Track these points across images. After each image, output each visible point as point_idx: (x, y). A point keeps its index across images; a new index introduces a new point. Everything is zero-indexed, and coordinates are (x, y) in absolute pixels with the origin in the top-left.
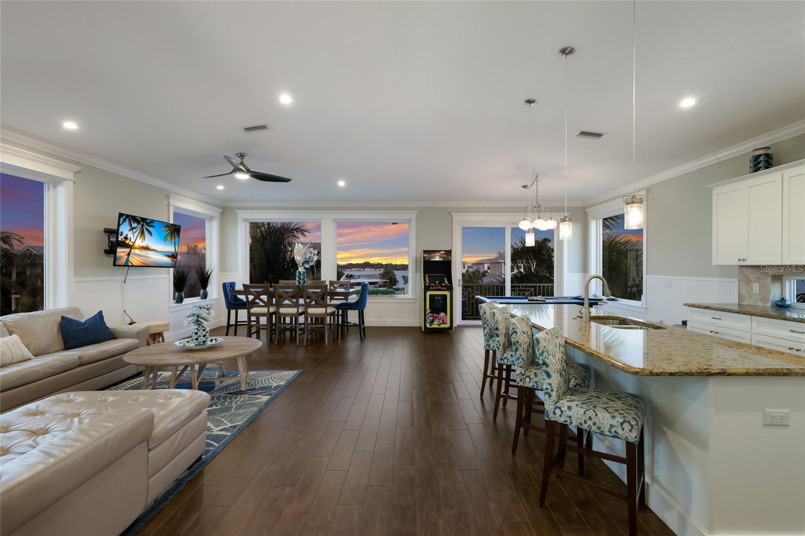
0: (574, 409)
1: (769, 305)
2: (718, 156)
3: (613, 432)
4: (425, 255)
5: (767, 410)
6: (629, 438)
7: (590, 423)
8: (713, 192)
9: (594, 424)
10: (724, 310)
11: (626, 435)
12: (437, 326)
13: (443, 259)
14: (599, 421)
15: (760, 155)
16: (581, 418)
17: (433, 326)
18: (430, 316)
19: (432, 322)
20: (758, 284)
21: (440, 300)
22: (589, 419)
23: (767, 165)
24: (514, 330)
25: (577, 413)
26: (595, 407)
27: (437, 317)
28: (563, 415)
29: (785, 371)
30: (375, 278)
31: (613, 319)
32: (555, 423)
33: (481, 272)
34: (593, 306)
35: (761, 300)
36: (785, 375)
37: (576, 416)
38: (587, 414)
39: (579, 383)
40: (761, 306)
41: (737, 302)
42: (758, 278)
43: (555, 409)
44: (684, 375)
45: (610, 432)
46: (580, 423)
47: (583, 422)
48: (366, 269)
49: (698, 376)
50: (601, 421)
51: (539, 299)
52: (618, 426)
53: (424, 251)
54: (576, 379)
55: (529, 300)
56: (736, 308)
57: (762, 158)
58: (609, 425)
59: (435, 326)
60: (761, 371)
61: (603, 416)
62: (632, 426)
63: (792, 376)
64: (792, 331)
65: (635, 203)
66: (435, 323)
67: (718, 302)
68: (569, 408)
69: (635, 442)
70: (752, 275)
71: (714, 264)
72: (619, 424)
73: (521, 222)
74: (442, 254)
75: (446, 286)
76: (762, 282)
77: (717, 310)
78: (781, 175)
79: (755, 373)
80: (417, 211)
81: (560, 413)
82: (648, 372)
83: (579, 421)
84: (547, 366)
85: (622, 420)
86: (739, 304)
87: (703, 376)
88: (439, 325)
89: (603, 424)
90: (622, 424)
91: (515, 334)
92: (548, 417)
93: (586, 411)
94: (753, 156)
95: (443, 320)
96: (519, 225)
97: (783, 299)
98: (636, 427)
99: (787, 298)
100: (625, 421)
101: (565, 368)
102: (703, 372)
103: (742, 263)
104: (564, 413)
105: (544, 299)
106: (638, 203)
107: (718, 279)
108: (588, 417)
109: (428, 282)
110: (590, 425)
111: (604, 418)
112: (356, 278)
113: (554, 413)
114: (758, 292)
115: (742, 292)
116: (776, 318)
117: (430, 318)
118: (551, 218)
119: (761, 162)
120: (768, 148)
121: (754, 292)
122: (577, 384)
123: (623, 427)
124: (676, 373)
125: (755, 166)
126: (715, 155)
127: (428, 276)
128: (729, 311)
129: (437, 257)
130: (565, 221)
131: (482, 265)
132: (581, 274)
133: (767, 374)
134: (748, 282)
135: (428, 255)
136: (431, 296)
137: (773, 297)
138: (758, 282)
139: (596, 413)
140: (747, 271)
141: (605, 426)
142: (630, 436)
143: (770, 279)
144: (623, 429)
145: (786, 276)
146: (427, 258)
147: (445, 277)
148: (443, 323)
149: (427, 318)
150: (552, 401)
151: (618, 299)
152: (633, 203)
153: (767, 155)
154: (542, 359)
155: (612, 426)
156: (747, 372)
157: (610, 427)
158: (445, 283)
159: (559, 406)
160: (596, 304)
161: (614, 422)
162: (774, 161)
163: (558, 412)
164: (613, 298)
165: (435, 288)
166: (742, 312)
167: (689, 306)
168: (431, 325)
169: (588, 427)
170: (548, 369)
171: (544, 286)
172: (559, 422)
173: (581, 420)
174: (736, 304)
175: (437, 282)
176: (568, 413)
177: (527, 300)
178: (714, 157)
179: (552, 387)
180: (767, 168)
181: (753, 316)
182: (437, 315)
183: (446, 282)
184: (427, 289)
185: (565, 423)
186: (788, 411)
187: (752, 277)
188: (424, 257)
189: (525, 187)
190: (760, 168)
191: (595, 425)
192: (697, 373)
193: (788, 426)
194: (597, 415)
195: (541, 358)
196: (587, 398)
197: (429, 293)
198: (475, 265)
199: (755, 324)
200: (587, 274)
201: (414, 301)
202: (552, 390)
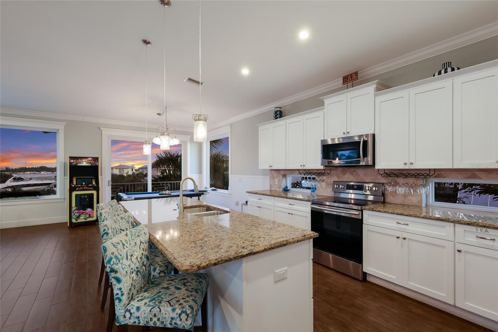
0: (143, 308)
1: (281, 190)
2: (262, 110)
3: (174, 324)
4: (72, 161)
5: (276, 271)
6: (186, 326)
7: (155, 319)
8: (259, 128)
9: (159, 319)
10: (263, 194)
11: (184, 324)
12: (84, 220)
13: (91, 164)
14: (162, 317)
15: (278, 111)
16: (148, 316)
17: (79, 221)
18: (76, 213)
19: (78, 217)
20: (277, 179)
21: (87, 198)
22: (154, 316)
23: (280, 117)
24: (105, 231)
25: (144, 312)
26: (160, 302)
27: (84, 212)
28: (131, 317)
29: (285, 242)
30: (49, 180)
31: (203, 207)
32: (126, 325)
33: (144, 174)
34: (202, 195)
35: (278, 187)
36: (285, 245)
37: (143, 315)
38: (153, 311)
39: (162, 270)
40: (278, 191)
41: (269, 189)
42: (277, 176)
43: (126, 312)
44: (224, 262)
45: (171, 324)
46: (146, 321)
47: (150, 320)
48: (42, 173)
49: (234, 260)
50: (164, 316)
51: (167, 193)
52: (177, 318)
53: (70, 158)
54: (160, 267)
55: (160, 194)
56: (269, 193)
57: (278, 113)
58: (170, 318)
59: (82, 219)
60: (272, 246)
61: (166, 311)
62: (187, 315)
63: (288, 245)
64: (290, 204)
65: (201, 120)
66: (81, 218)
67: (261, 190)
68: (138, 309)
69: (191, 328)
70: (275, 174)
71: (259, 168)
72: (178, 316)
73: (154, 139)
74: (89, 160)
75: (93, 186)
76: (279, 178)
77: (260, 194)
78: (285, 122)
79: (269, 248)
80: (65, 123)
81: (130, 316)
82: (196, 267)
83: (146, 320)
84: (116, 272)
85: (179, 312)
86: (270, 190)
87: (238, 259)
88: (85, 219)
89: (165, 318)
90: (180, 315)
91: (106, 235)
92: (118, 323)
93: (152, 309)
94: (275, 111)
95: (90, 215)
96: (153, 140)
97: (287, 187)
98: (191, 315)
99: (288, 186)
100: (182, 312)
101: (145, 263)
102: (238, 256)
103: (271, 168)
104: (133, 315)
105: (170, 193)
106: (203, 121)
107: (261, 177)
108: (153, 315)
109: (75, 183)
110: (155, 322)
111: (166, 312)
112: (27, 181)
113: (125, 317)
114: (277, 183)
115: (271, 183)
116: (283, 198)
117: (76, 214)
118: (176, 137)
119: (278, 114)
120: (281, 108)
121: (276, 183)
122: (161, 272)
123: (181, 317)
124: (219, 262)
125: (276, 116)
126: (260, 109)
127: (77, 179)
128: (265, 195)
129: (85, 163)
130: (164, 135)
131: (146, 169)
132: (197, 175)
133: (276, 247)
134: (273, 178)
135: (75, 161)
136: (76, 195)
137: (283, 185)
138: (277, 178)
139: (160, 309)
140: (273, 172)
141: (167, 320)
142: (186, 324)
143: (282, 176)
144: (181, 320)
145: (288, 174)
146: (74, 164)
147: (93, 179)
148: (90, 216)
149: (73, 214)
150: (122, 305)
151: (217, 189)
152: (199, 120)
153: (280, 111)
154: (109, 267)
155: (172, 318)
156: (265, 249)
157: (171, 320)
158: (92, 184)
159: (128, 309)
160: (203, 194)
161: (174, 315)
162: (283, 115)
163: (128, 315)
164: (215, 189)
165: (81, 188)
166: (271, 195)
167: (248, 193)
168: (76, 220)
169: (153, 323)
170: (118, 275)
171: (174, 183)
172: (129, 324)
173: (148, 319)
174: (268, 190)
175: (84, 183)
176: (137, 314)
177: (158, 194)
178: (259, 110)
179: (122, 292)
180: (280, 118)
181: (275, 197)
182: (84, 211)
183: (94, 183)
184: (72, 190)
185: (134, 324)
186: (286, 268)
187: (275, 176)
188: (70, 162)
189: (159, 114)
190: (278, 117)
191: (159, 321)
192: (234, 258)
193: (286, 278)
194: (160, 311)
195: (108, 265)
196: (158, 291)
197: (74, 193)
198: (141, 169)
199: (275, 201)
200: (201, 175)
201: (63, 200)
202: (122, 295)
